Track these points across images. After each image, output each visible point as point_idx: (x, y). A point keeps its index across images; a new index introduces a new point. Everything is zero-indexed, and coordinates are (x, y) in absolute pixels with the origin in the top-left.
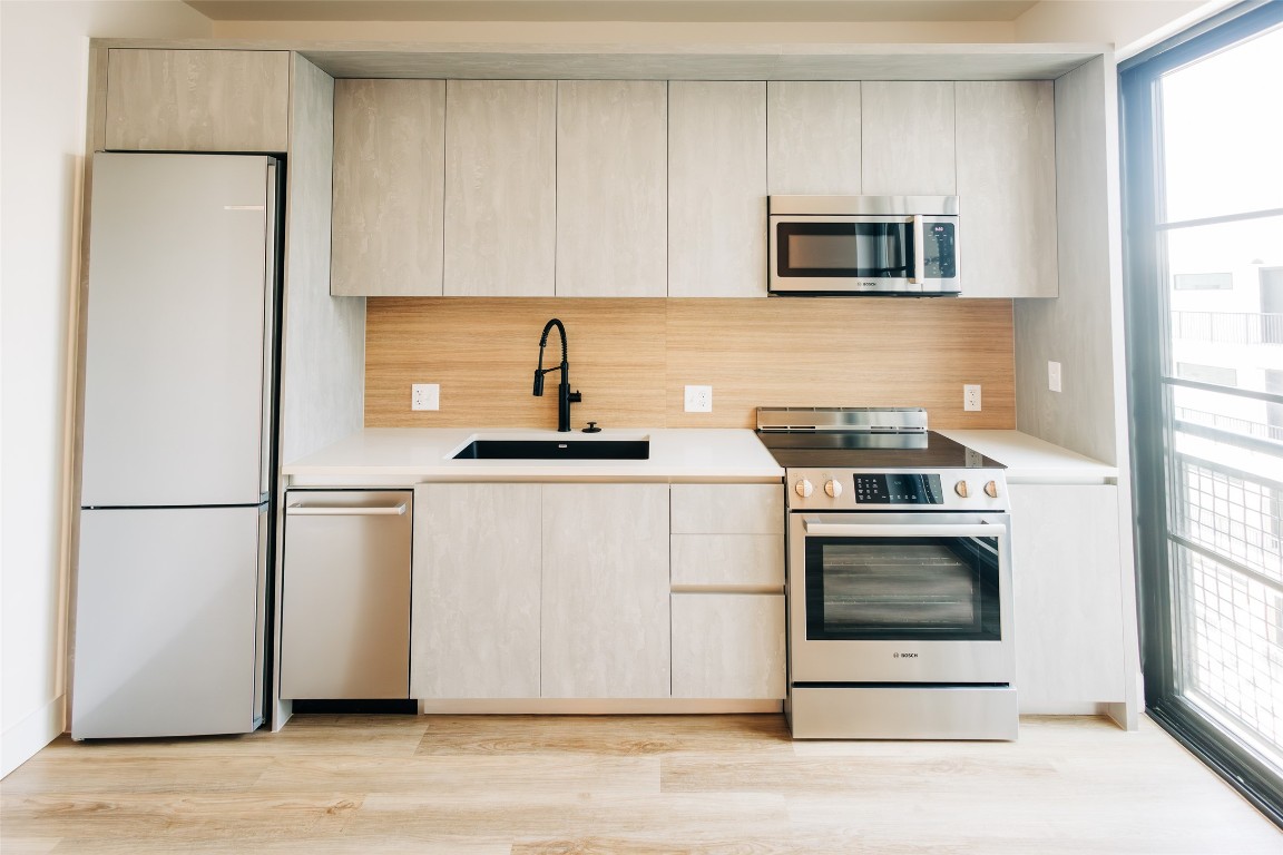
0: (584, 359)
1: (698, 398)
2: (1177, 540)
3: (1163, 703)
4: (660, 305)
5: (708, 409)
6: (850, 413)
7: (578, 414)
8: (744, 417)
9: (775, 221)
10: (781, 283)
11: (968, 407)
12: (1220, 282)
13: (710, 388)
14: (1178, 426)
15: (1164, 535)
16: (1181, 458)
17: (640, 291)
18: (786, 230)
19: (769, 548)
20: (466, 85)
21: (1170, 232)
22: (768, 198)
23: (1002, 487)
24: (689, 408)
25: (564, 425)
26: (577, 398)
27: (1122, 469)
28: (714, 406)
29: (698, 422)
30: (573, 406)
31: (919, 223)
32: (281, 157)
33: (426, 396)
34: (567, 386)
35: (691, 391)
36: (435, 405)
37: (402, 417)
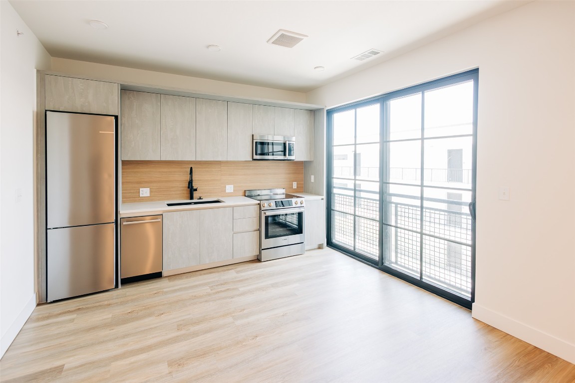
0: (197, 179)
1: (230, 189)
2: (333, 210)
3: (330, 243)
4: (219, 163)
5: (232, 191)
7: (196, 194)
8: (242, 193)
9: (255, 141)
10: (255, 157)
11: (294, 188)
12: (344, 158)
13: (233, 186)
14: (334, 187)
15: (331, 210)
16: (334, 194)
18: (257, 143)
19: (256, 220)
20: (167, 96)
21: (334, 147)
22: (253, 135)
23: (304, 201)
24: (227, 191)
25: (192, 198)
26: (196, 190)
27: (324, 197)
28: (234, 190)
29: (230, 195)
30: (194, 192)
31: (287, 143)
32: (116, 117)
33: (145, 192)
34: (192, 187)
35: (228, 187)
36: (148, 195)
37: (136, 199)
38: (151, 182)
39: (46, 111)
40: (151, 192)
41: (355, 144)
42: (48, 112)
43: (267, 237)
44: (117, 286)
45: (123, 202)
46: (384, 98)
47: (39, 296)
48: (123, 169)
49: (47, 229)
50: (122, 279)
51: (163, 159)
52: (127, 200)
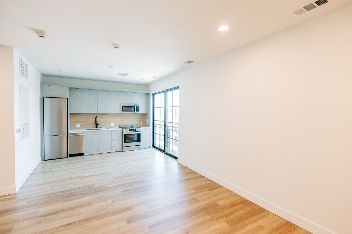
0: (99, 120)
1: (113, 124)
4: (108, 114)
5: (114, 125)
6: (131, 125)
8: (118, 126)
9: (122, 106)
10: (122, 112)
11: (141, 124)
17: (107, 113)
18: (123, 107)
19: (121, 136)
22: (121, 104)
23: (141, 129)
24: (111, 125)
25: (97, 128)
26: (99, 125)
29: (113, 127)
31: (135, 106)
32: (67, 99)
33: (78, 125)
34: (97, 123)
35: (112, 123)
36: (80, 126)
37: (75, 128)
38: (81, 121)
39: (44, 97)
40: (81, 125)
41: (160, 107)
42: (44, 98)
43: (125, 142)
44: (68, 157)
45: (70, 129)
46: (165, 92)
47: (42, 158)
48: (70, 116)
49: (44, 136)
50: (69, 155)
51: (85, 113)
52: (71, 128)
